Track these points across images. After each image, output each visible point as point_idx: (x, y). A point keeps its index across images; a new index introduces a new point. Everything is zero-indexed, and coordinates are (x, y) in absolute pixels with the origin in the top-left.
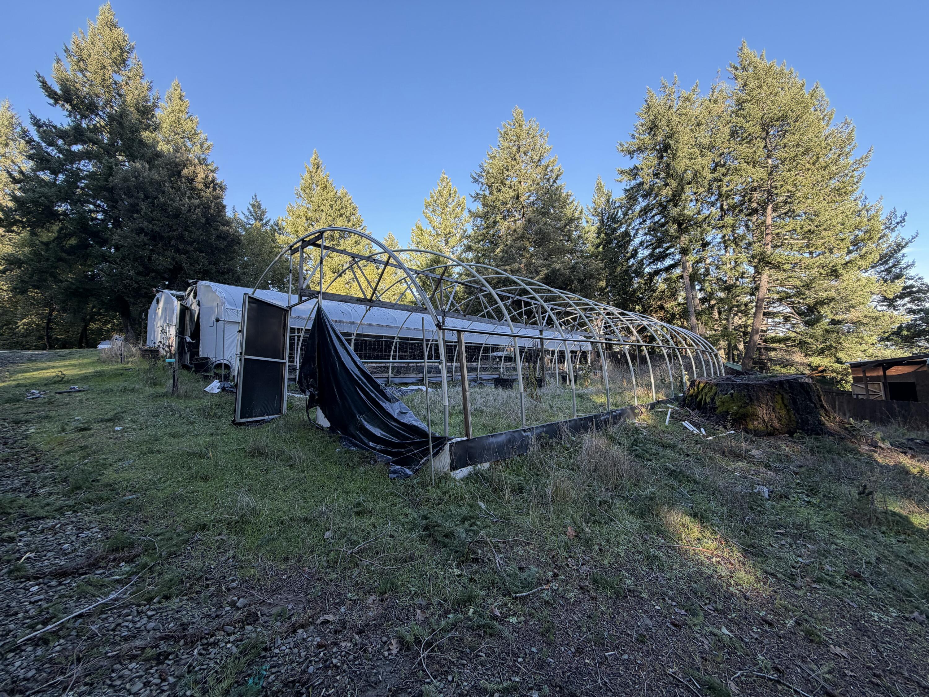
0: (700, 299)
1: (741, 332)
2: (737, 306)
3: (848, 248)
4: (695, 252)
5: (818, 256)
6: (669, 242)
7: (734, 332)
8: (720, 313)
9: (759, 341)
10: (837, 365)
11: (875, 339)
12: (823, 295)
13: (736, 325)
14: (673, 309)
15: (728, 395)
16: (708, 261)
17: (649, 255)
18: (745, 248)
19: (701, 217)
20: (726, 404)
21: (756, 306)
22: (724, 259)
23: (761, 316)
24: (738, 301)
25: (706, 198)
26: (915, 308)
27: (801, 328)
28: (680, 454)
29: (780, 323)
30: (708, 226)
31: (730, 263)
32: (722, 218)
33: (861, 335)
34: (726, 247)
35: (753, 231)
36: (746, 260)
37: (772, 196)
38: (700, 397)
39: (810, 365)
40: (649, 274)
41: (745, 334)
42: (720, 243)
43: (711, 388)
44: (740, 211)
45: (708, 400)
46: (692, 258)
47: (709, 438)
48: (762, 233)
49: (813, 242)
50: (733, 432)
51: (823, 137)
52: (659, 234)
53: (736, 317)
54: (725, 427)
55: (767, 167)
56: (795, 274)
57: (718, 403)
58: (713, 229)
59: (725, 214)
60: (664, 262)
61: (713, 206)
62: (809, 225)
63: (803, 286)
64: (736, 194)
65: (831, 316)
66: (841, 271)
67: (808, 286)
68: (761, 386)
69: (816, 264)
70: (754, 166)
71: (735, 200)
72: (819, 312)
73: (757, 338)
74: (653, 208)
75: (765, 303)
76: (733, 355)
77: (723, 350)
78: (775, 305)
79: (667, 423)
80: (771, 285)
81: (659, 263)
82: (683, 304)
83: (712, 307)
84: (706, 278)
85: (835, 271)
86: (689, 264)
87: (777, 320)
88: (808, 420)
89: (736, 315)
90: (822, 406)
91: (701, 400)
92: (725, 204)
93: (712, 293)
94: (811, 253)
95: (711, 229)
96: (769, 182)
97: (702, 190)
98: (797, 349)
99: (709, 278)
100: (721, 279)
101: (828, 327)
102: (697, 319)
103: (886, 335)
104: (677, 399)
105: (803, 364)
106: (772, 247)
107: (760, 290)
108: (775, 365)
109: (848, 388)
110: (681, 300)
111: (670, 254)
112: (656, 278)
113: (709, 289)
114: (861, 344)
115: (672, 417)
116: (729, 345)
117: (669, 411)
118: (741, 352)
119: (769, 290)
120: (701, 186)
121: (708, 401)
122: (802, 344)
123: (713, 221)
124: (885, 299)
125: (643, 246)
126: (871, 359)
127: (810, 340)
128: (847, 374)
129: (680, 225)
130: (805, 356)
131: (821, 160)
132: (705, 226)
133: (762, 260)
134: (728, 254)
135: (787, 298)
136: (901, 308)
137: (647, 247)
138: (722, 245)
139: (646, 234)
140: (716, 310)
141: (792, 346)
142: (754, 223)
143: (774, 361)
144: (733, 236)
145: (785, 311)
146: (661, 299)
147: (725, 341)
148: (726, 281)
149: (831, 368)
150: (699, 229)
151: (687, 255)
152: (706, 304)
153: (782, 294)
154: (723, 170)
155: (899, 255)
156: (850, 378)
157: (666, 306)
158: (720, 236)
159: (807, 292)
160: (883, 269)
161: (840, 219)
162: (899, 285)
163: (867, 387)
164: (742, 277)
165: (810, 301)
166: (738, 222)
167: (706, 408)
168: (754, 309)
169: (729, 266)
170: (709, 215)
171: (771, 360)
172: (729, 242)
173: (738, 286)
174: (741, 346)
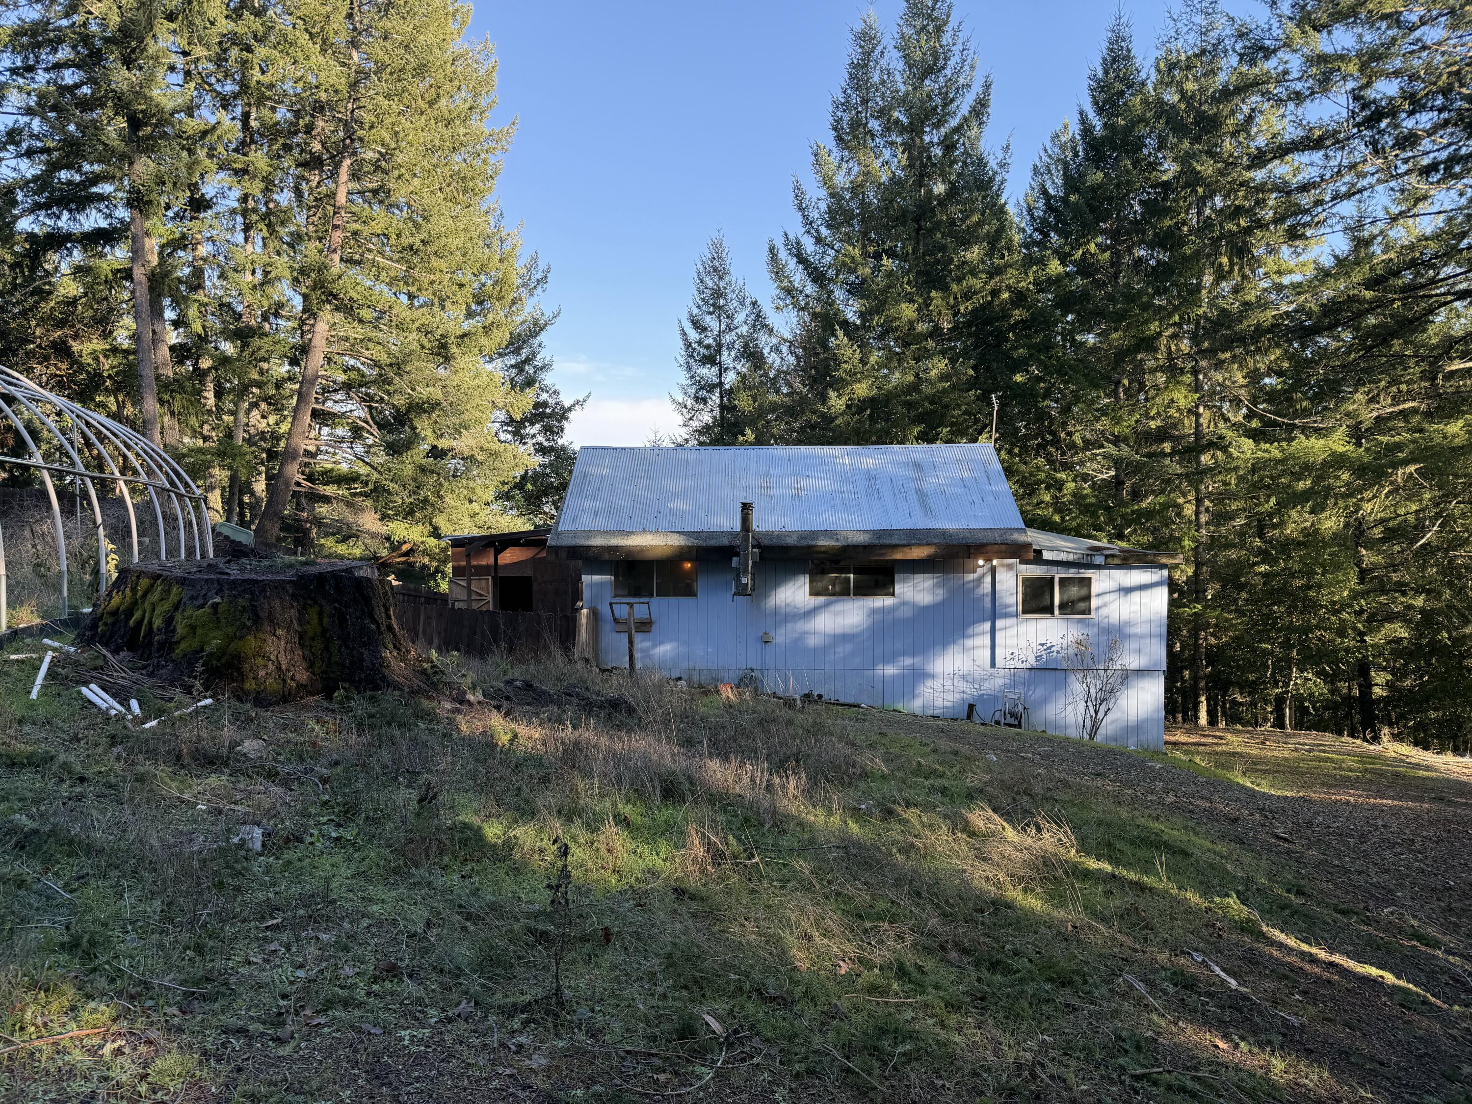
0: (172, 348)
1: (263, 450)
2: (260, 385)
3: (468, 306)
4: (170, 214)
5: (421, 306)
6: (100, 161)
7: (246, 448)
8: (219, 395)
9: (298, 477)
10: (432, 541)
11: (490, 495)
12: (424, 392)
13: (253, 431)
14: (96, 359)
15: (207, 609)
16: (204, 250)
17: (35, 179)
18: (288, 244)
19: (192, 125)
20: (199, 631)
21: (300, 393)
22: (240, 257)
23: (307, 418)
24: (261, 372)
25: (213, 80)
26: (546, 444)
27: (381, 458)
28: (62, 781)
29: (342, 440)
30: (210, 156)
31: (253, 272)
32: (242, 147)
33: (471, 484)
34: (247, 229)
35: (309, 209)
36: (287, 273)
37: (352, 140)
38: (137, 615)
39: (388, 539)
40: (31, 237)
41: (272, 455)
42: (233, 212)
43: (169, 592)
44: (287, 148)
45: (158, 623)
46: (162, 229)
47: (147, 726)
48: (326, 219)
49: (415, 273)
50: (209, 701)
51: (448, 56)
52: (72, 128)
53: (255, 413)
54: (188, 690)
55: (349, 66)
56: (380, 335)
57: (180, 630)
58: (221, 168)
59: (252, 141)
60: (82, 218)
61: (224, 107)
62: (412, 235)
63: (391, 365)
64: (282, 102)
65: (431, 440)
66: (454, 349)
67: (398, 366)
68: (279, 586)
69: (417, 324)
70: (323, 51)
71: (278, 116)
72: (414, 428)
73: (294, 472)
74: (60, 41)
75: (317, 388)
76: (241, 504)
77: (218, 492)
78: (338, 397)
79: (34, 695)
80: (334, 348)
81: (65, 215)
82: (127, 352)
83: (200, 374)
84: (191, 296)
85: (444, 346)
86: (152, 245)
87: (340, 432)
88: (363, 660)
89: (255, 405)
90: (390, 628)
91: (140, 623)
92: (253, 115)
93: (203, 339)
94: (411, 297)
95: (214, 167)
96: (350, 106)
97: (199, 51)
98: (369, 503)
99: (200, 296)
100: (229, 305)
101: (424, 461)
102: (162, 402)
103: (506, 488)
104: (74, 621)
105: (374, 536)
106: (341, 260)
107: (311, 354)
108: (326, 535)
109: (444, 586)
110: (122, 338)
111: (101, 198)
112: (53, 257)
113: (197, 327)
114: (471, 501)
115: (52, 674)
116: (233, 479)
117: (47, 659)
118: (259, 500)
119: (329, 360)
120: (200, 39)
121: (155, 627)
122: (377, 492)
123: (220, 149)
124: (511, 421)
125: (17, 144)
126: (484, 532)
127: (392, 486)
128: (444, 562)
129: (135, 123)
130: (381, 519)
131: (443, 102)
132: (202, 153)
133: (318, 285)
134: (249, 247)
135: (360, 386)
136: (530, 442)
137: (30, 153)
138: (239, 219)
139: (29, 111)
140: (210, 386)
141: (361, 494)
142: (311, 190)
143: (326, 525)
144: (266, 204)
145: (356, 413)
146: (61, 324)
147: (222, 467)
148: (240, 315)
149: (422, 547)
150: (185, 154)
151: (148, 218)
152: (189, 365)
153: (353, 375)
154: (256, 24)
155: (535, 342)
156: (449, 569)
157: (76, 346)
158: (236, 193)
159: (397, 380)
160: (513, 362)
161: (459, 242)
162: (530, 396)
163: (469, 584)
164: (277, 315)
165: (399, 401)
166: (280, 174)
167: (150, 644)
168: (295, 398)
169: (249, 277)
170: (214, 128)
171: (318, 522)
172: (255, 217)
173: (266, 335)
174: (260, 486)
